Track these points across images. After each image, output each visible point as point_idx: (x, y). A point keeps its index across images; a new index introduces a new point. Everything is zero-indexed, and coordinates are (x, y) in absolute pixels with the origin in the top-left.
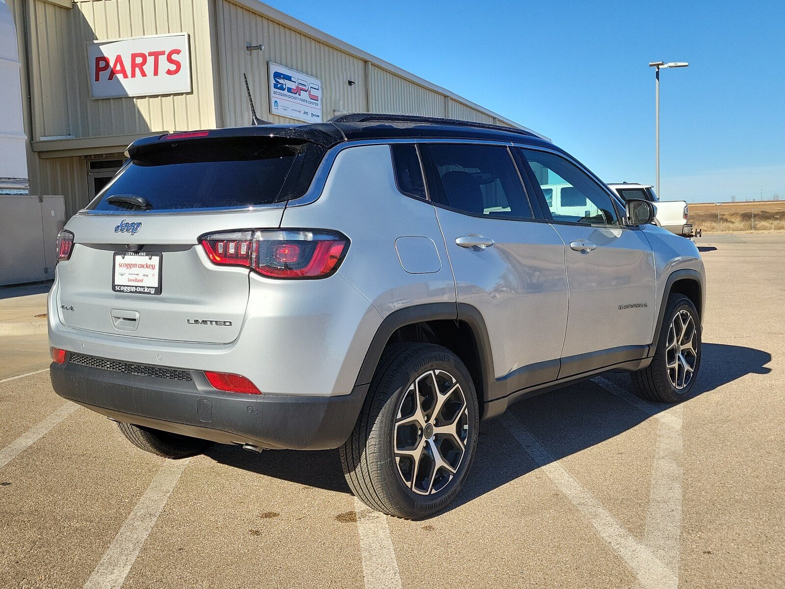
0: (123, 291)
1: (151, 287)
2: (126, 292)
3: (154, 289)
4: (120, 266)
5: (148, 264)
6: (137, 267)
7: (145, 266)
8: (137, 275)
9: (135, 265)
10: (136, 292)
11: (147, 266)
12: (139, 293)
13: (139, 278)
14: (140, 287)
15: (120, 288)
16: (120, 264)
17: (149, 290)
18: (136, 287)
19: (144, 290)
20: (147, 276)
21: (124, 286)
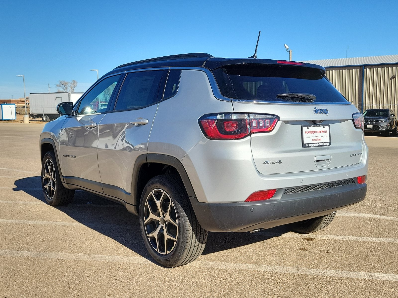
0: (311, 147)
1: (327, 142)
2: (313, 147)
3: (329, 143)
4: (306, 133)
5: (323, 130)
6: (317, 133)
7: (321, 132)
8: (318, 137)
9: (315, 132)
10: (319, 146)
11: (322, 132)
12: (320, 146)
13: (319, 138)
14: (321, 143)
15: (309, 145)
16: (306, 132)
17: (326, 144)
18: (318, 143)
19: (323, 144)
20: (323, 137)
21: (311, 144)
